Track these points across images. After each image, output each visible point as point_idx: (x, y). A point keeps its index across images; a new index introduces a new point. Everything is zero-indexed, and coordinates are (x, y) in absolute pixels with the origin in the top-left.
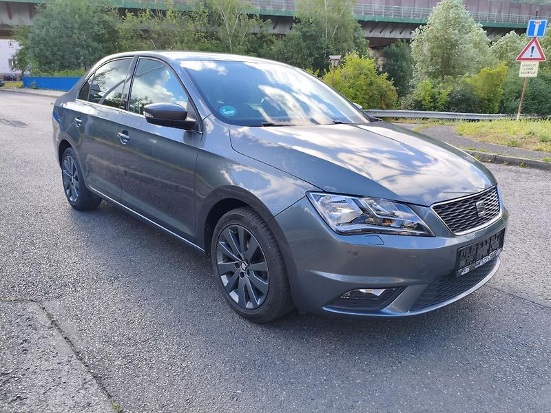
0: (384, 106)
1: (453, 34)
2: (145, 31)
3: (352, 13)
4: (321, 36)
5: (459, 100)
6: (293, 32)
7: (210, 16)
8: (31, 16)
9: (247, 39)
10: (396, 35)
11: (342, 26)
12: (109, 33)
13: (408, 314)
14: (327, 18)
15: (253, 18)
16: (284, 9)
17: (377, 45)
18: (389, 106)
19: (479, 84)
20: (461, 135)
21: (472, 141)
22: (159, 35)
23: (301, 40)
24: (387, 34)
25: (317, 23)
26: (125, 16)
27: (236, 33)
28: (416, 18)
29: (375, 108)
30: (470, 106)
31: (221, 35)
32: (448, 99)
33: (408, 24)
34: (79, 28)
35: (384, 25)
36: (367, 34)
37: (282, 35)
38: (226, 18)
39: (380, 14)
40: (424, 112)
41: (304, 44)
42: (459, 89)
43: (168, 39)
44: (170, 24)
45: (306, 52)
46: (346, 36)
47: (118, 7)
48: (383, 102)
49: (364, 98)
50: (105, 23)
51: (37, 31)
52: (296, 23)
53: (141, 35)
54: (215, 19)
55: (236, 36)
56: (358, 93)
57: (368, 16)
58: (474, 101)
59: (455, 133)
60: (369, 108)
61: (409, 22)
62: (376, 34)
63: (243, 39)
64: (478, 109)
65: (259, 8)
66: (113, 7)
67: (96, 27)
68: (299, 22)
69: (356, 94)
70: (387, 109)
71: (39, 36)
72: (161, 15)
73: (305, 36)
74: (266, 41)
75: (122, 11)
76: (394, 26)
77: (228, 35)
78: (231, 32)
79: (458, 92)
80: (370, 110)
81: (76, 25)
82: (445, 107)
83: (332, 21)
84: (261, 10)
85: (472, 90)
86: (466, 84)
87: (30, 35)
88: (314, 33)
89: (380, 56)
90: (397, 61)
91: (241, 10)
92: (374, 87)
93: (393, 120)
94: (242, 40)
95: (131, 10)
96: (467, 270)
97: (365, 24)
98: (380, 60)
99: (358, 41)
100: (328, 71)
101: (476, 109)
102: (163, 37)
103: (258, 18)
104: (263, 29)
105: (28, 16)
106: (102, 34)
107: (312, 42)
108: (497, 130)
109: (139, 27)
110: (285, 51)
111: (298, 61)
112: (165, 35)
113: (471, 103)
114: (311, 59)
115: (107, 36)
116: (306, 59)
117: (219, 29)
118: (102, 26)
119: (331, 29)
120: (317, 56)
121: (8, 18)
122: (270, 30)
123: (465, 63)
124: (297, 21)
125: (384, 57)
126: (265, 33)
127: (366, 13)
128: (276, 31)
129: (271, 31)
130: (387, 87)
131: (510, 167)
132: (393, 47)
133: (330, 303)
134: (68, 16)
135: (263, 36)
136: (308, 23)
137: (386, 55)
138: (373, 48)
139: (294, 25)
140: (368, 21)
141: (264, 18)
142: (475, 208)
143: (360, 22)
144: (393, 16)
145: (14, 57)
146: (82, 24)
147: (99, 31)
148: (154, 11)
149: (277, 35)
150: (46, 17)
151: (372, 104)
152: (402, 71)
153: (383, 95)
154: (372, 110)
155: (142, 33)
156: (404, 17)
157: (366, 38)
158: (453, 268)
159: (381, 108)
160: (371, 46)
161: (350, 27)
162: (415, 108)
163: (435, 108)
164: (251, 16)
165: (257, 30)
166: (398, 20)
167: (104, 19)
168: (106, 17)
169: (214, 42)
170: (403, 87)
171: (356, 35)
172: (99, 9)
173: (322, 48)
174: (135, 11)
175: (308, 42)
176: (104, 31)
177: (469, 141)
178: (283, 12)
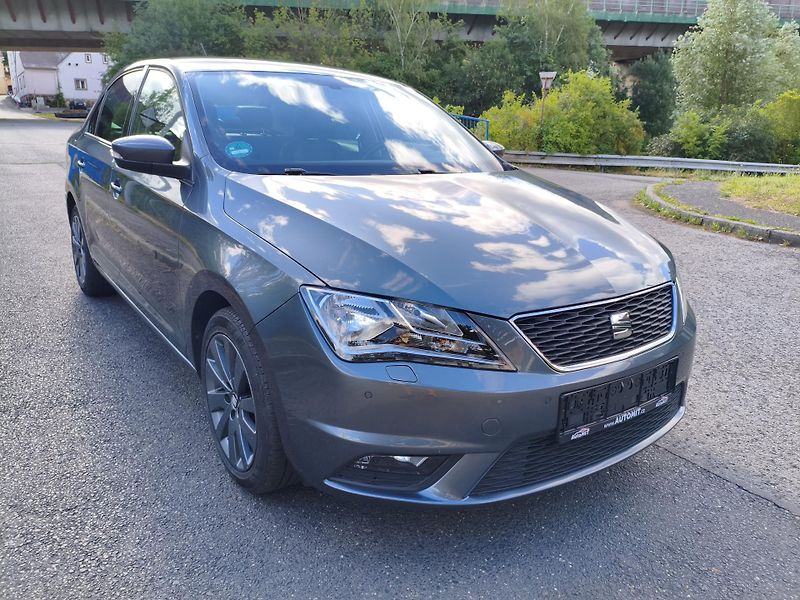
0: (622, 150)
1: (741, 39)
2: (283, 39)
3: (588, 10)
4: (538, 44)
5: (744, 141)
6: (495, 38)
7: (375, 15)
8: (130, 20)
9: (426, 48)
10: (655, 41)
11: (572, 29)
12: (231, 41)
13: (467, 501)
14: (547, 17)
15: (436, 18)
16: (484, 5)
17: (624, 56)
18: (630, 150)
19: (780, 116)
20: (727, 196)
21: (741, 207)
22: (300, 44)
23: (507, 49)
24: (641, 41)
25: (532, 25)
26: (254, 17)
27: (411, 41)
28: (689, 16)
29: (607, 152)
30: (762, 152)
31: (388, 44)
32: (726, 140)
33: (675, 25)
34: (190, 34)
35: (637, 27)
36: (610, 40)
37: (478, 42)
38: (395, 18)
39: (631, 10)
40: (686, 159)
41: (510, 57)
42: (744, 125)
43: (312, 49)
44: (316, 28)
45: (514, 67)
46: (577, 43)
47: (245, 4)
48: (621, 144)
49: (591, 137)
50: (226, 26)
51: (134, 41)
52: (499, 25)
53: (276, 46)
54: (381, 20)
55: (410, 46)
56: (582, 130)
57: (613, 13)
58: (769, 144)
59: (719, 194)
60: (598, 153)
61: (677, 21)
62: (625, 41)
63: (420, 48)
64: (776, 156)
65: (447, 3)
66: (239, 4)
67: (214, 34)
68: (505, 23)
69: (578, 131)
70: (628, 154)
71: (137, 46)
72: (304, 15)
73: (513, 45)
74: (454, 53)
75: (250, 11)
76: (653, 28)
77: (398, 43)
78: (403, 39)
79: (743, 129)
80: (600, 156)
81: (186, 31)
82: (721, 152)
83: (555, 22)
84: (449, 7)
85: (767, 126)
86: (757, 117)
87: (125, 46)
88: (528, 40)
89: (629, 75)
90: (655, 82)
91: (419, 6)
92: (608, 120)
93: (637, 172)
94: (419, 50)
95: (261, 8)
96: (584, 431)
97: (606, 26)
98: (628, 79)
99: (594, 52)
100: (539, 94)
101: (773, 157)
102: (305, 47)
103: (445, 18)
104: (452, 34)
105: (125, 19)
106: (222, 43)
107: (523, 53)
108: (786, 190)
109: (274, 33)
110: (481, 66)
111: (501, 80)
112: (309, 45)
113: (765, 147)
114: (521, 79)
115: (228, 46)
116: (513, 79)
117: (386, 34)
118: (221, 31)
119: (554, 32)
120: (529, 73)
121: (99, 23)
122: (462, 36)
123: (759, 85)
124: (503, 22)
125: (635, 75)
126: (454, 40)
127: (609, 10)
128: (472, 37)
129: (464, 36)
130: (628, 120)
131: (793, 250)
132: (650, 60)
133: (336, 475)
134: (175, 17)
135: (451, 45)
136: (519, 25)
137: (639, 73)
138: (619, 62)
139: (496, 27)
140: (611, 22)
141: (454, 17)
142: (609, 323)
143: (599, 22)
144: (651, 13)
145: (105, 76)
146: (193, 29)
147: (217, 39)
148: (294, 9)
149: (471, 43)
150: (146, 20)
151: (603, 146)
152: (661, 97)
153: (621, 133)
154: (604, 156)
155: (276, 40)
156: (670, 13)
157: (608, 47)
158: (553, 426)
159: (618, 153)
160: (617, 59)
161: (582, 30)
162: (673, 154)
163: (704, 155)
164: (433, 16)
165: (443, 36)
166: (659, 18)
167: (226, 21)
168: (228, 20)
169: (378, 53)
170: (663, 122)
171: (593, 43)
172: (219, 8)
173: (538, 62)
174: (269, 11)
175: (518, 53)
176: (223, 39)
177: (737, 206)
178: (482, 8)
